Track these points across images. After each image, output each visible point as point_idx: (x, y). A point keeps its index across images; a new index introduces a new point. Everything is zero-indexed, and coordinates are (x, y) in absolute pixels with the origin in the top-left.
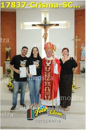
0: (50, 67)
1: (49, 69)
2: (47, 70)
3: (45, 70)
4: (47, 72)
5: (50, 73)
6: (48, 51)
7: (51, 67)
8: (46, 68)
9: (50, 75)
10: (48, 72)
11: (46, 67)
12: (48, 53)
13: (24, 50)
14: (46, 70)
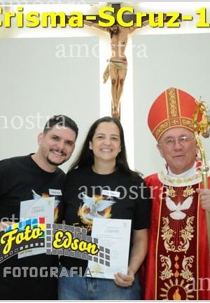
0: (189, 228)
1: (187, 235)
2: (177, 245)
3: (162, 241)
4: (177, 257)
5: (191, 258)
6: (170, 140)
7: (194, 225)
8: (167, 234)
9: (193, 270)
10: (181, 255)
11: (166, 228)
12: (170, 147)
13: (56, 138)
14: (166, 246)
